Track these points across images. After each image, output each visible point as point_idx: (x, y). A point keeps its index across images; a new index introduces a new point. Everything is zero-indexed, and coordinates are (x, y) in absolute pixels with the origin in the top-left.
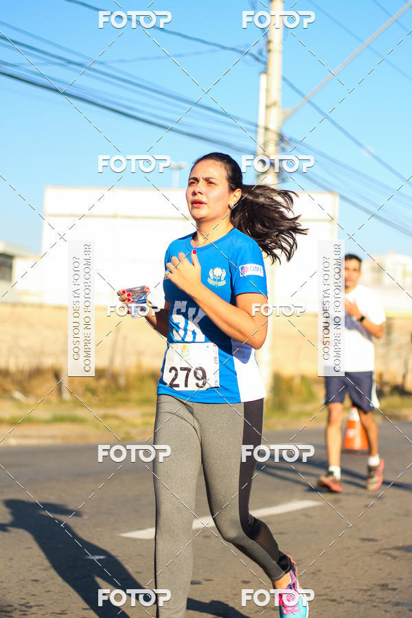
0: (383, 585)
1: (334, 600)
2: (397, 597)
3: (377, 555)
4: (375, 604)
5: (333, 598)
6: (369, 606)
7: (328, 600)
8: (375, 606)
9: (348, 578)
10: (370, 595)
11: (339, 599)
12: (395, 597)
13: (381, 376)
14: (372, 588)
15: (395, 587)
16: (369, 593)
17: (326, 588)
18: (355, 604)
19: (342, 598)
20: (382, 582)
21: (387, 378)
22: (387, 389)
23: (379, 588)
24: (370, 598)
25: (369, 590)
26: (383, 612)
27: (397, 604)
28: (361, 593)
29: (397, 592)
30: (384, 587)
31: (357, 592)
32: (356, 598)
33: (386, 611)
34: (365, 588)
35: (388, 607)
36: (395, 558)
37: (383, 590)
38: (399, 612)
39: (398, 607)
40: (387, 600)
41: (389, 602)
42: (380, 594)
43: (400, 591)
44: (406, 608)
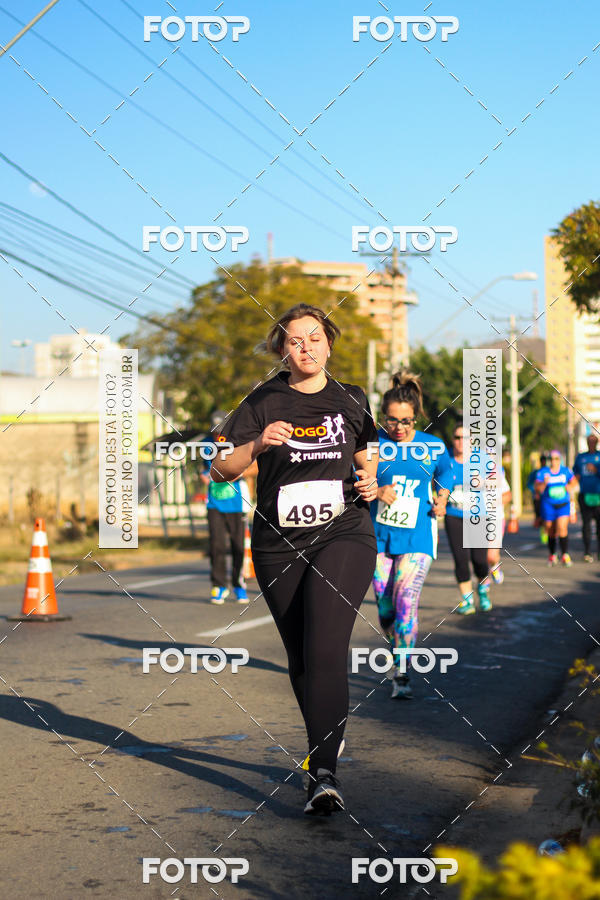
0: (87, 805)
1: (17, 833)
2: (107, 820)
3: (76, 764)
4: (76, 833)
5: (16, 829)
6: (68, 836)
7: (7, 832)
8: (76, 836)
9: (36, 799)
10: (69, 821)
11: (23, 831)
12: (103, 820)
13: (73, 508)
14: (71, 810)
15: (105, 807)
16: (67, 817)
17: (3, 816)
18: (47, 835)
19: (28, 827)
20: (86, 801)
21: (82, 512)
22: (83, 527)
23: (81, 809)
24: (69, 825)
25: (66, 814)
26: (88, 843)
27: (108, 830)
28: (56, 817)
29: (107, 812)
30: (88, 807)
31: (49, 817)
32: (49, 827)
33: (92, 841)
34: (60, 811)
35: (94, 835)
36: (101, 765)
37: (87, 811)
38: (111, 841)
39: (109, 834)
40: (91, 827)
41: (97, 827)
42: (84, 818)
43: (112, 812)
44: (120, 835)
